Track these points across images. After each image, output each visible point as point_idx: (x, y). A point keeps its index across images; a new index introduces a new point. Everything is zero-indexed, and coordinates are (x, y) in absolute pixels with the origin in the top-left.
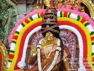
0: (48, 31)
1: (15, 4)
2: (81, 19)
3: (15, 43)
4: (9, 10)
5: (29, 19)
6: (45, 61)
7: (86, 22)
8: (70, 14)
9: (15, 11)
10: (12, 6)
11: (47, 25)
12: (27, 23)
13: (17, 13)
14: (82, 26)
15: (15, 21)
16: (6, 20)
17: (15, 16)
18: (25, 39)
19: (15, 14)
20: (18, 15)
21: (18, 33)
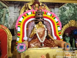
0: (41, 21)
1: (7, 6)
2: (52, 15)
3: (20, 27)
4: (3, 9)
5: (26, 15)
6: (40, 35)
7: (54, 17)
8: (47, 13)
9: (8, 10)
10: (5, 7)
11: (40, 18)
12: (25, 17)
13: (9, 11)
14: (52, 19)
15: (8, 15)
16: (2, 15)
17: (8, 13)
18: (25, 25)
19: (7, 12)
20: (10, 12)
21: (21, 22)
